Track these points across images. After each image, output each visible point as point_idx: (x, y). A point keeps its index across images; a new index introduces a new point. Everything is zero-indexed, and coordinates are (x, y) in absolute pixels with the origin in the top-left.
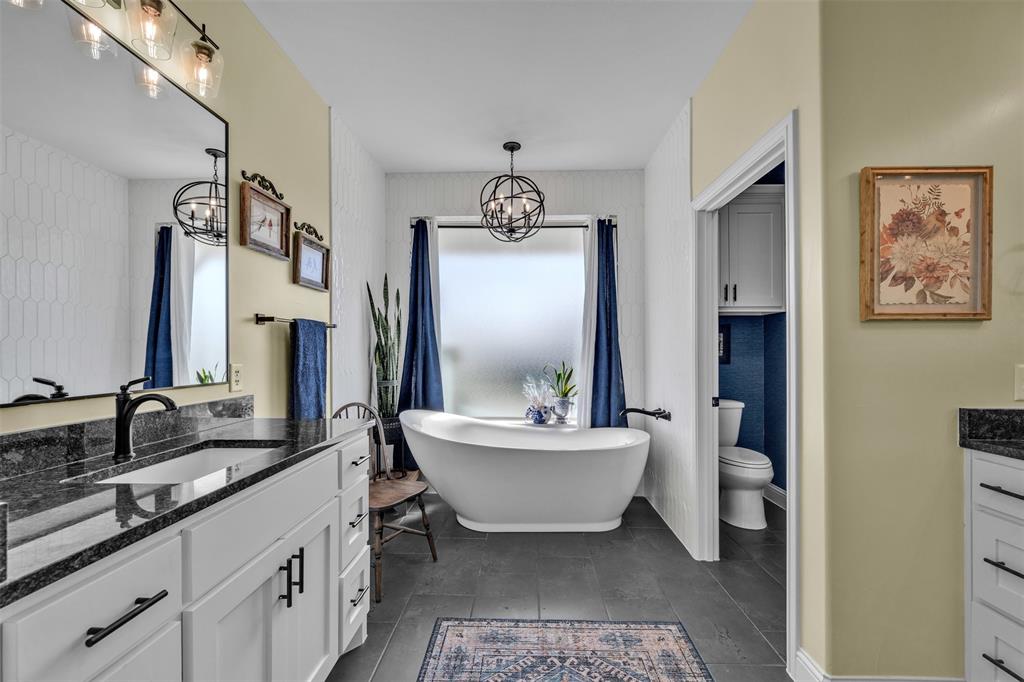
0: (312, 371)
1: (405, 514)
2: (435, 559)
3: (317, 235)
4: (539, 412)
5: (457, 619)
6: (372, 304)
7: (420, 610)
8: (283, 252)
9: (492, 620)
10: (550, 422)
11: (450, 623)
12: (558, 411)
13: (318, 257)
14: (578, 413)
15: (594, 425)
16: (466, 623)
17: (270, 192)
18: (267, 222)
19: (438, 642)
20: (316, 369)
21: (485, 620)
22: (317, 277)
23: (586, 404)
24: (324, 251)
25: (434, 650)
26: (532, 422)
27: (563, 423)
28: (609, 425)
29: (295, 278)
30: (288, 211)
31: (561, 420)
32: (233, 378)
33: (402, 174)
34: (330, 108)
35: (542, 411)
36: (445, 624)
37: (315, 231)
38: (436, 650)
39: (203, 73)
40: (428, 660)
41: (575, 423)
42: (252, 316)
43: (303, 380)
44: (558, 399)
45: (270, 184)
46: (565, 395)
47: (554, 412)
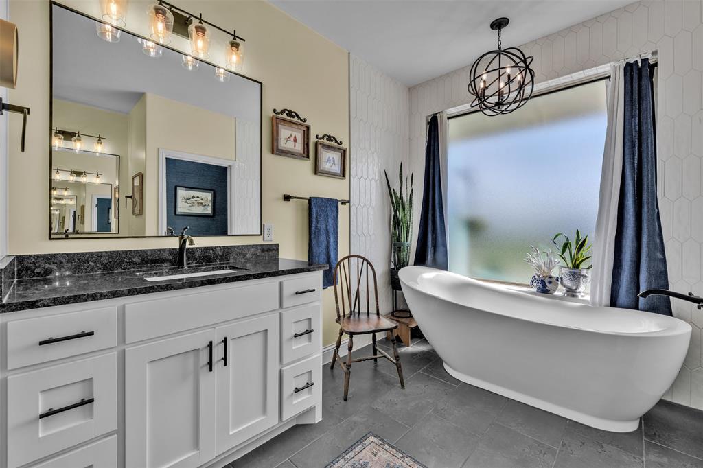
0: (323, 232)
1: (408, 346)
2: (403, 386)
3: (336, 142)
4: (543, 282)
5: (382, 440)
6: (389, 185)
7: (365, 419)
8: (305, 155)
9: (408, 456)
10: (556, 293)
11: (375, 440)
12: (568, 283)
13: (336, 156)
14: (593, 287)
15: (614, 303)
16: (386, 447)
17: (295, 119)
18: (292, 138)
19: (357, 449)
20: (327, 231)
21: (402, 453)
22: (336, 169)
23: (602, 278)
24: (342, 151)
25: (348, 455)
26: (534, 290)
27: (573, 296)
28: (636, 308)
29: (316, 171)
30: (308, 128)
31: (572, 293)
32: (266, 232)
33: (420, 85)
34: (349, 53)
35: (547, 281)
36: (372, 438)
37: (335, 139)
38: (351, 454)
39: (234, 58)
40: (340, 458)
41: (588, 298)
42: (281, 196)
43: (315, 238)
44: (567, 269)
45: (295, 113)
46: (576, 266)
47: (562, 283)
